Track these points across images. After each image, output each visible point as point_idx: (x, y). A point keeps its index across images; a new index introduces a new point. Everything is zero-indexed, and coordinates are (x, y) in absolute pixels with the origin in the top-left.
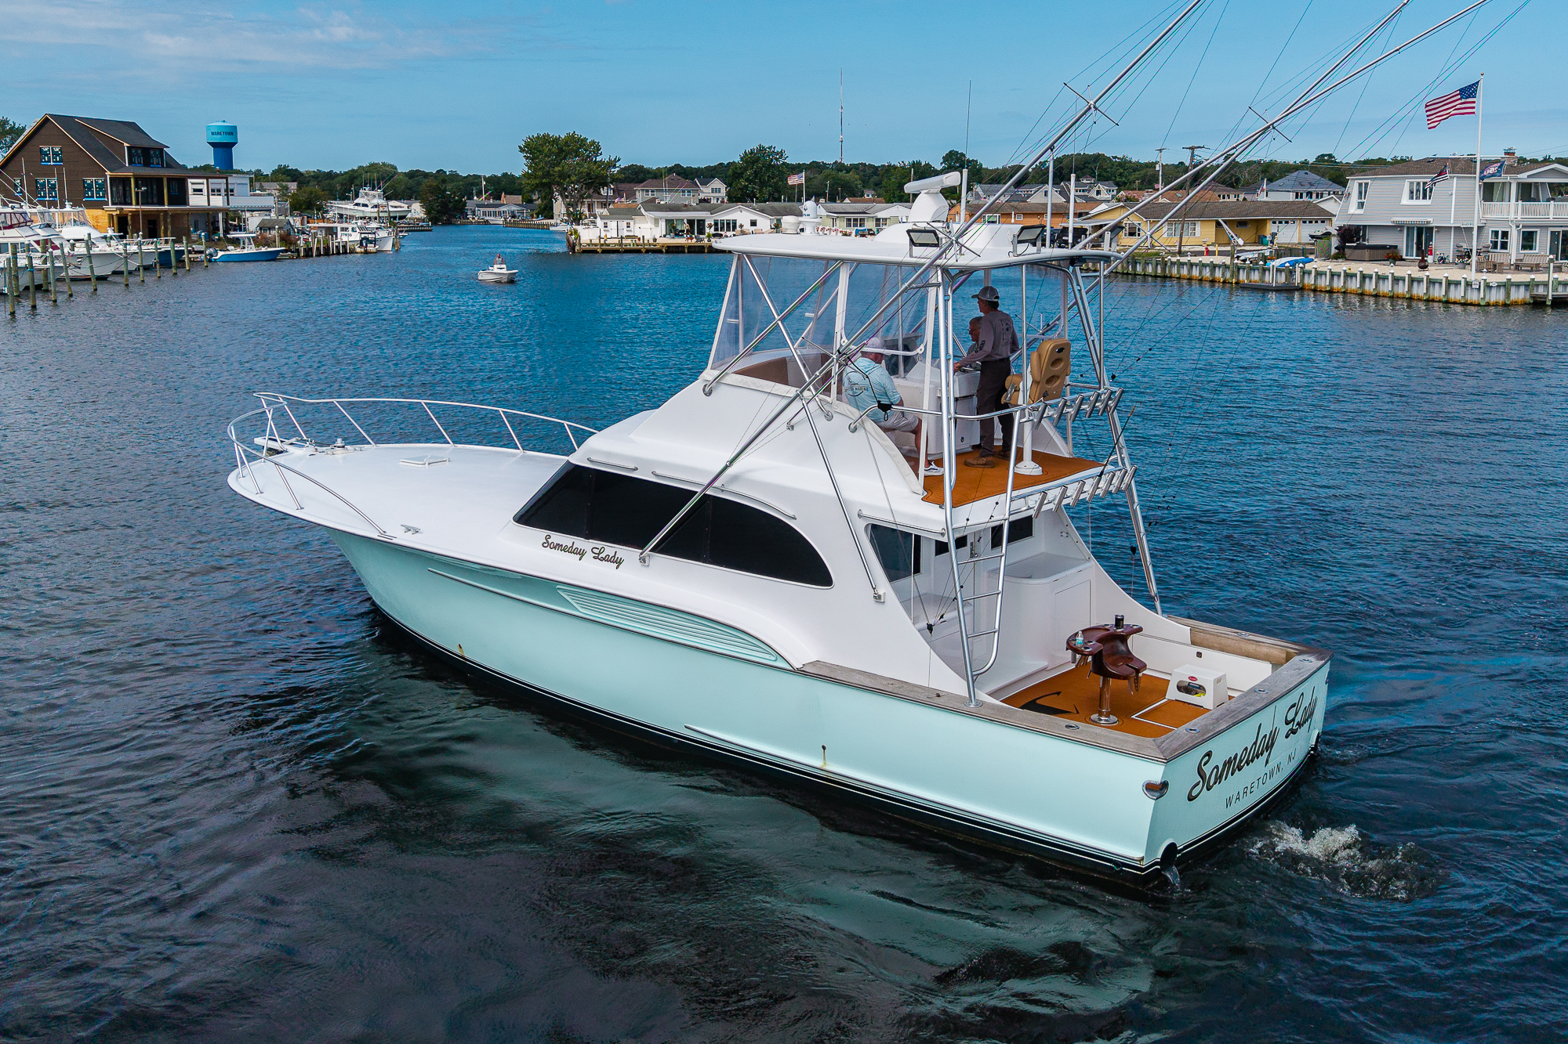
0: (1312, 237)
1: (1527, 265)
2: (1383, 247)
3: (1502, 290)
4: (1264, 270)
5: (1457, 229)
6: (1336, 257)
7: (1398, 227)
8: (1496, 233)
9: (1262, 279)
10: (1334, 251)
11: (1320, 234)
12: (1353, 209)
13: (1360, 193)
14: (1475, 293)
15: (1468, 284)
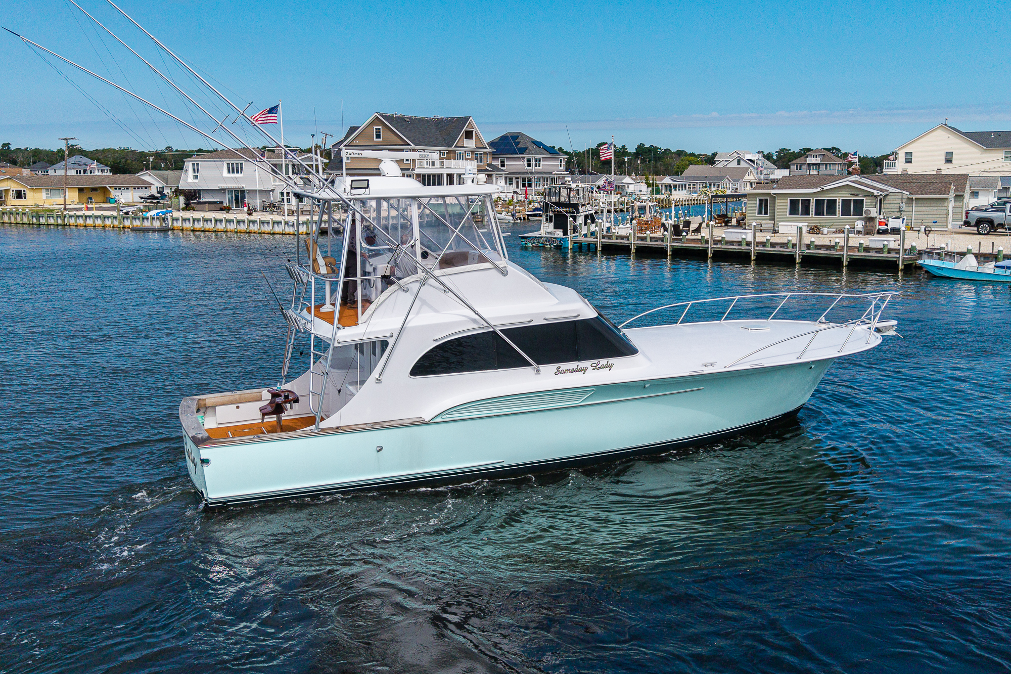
0: (142, 198)
1: (307, 211)
2: (215, 203)
3: (305, 226)
4: (143, 219)
5: (260, 191)
6: (183, 209)
7: (222, 191)
8: (282, 194)
9: (142, 224)
10: (182, 205)
11: (146, 196)
12: (190, 179)
13: (194, 170)
14: (291, 228)
15: (286, 223)
